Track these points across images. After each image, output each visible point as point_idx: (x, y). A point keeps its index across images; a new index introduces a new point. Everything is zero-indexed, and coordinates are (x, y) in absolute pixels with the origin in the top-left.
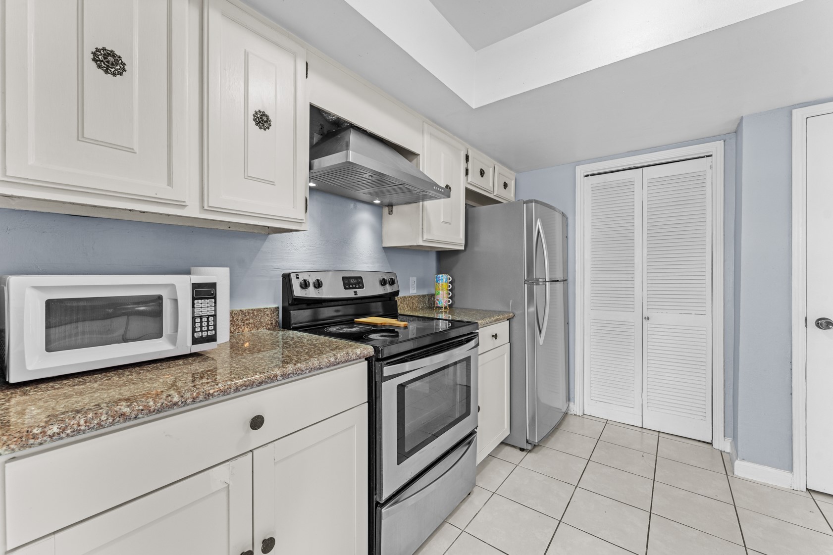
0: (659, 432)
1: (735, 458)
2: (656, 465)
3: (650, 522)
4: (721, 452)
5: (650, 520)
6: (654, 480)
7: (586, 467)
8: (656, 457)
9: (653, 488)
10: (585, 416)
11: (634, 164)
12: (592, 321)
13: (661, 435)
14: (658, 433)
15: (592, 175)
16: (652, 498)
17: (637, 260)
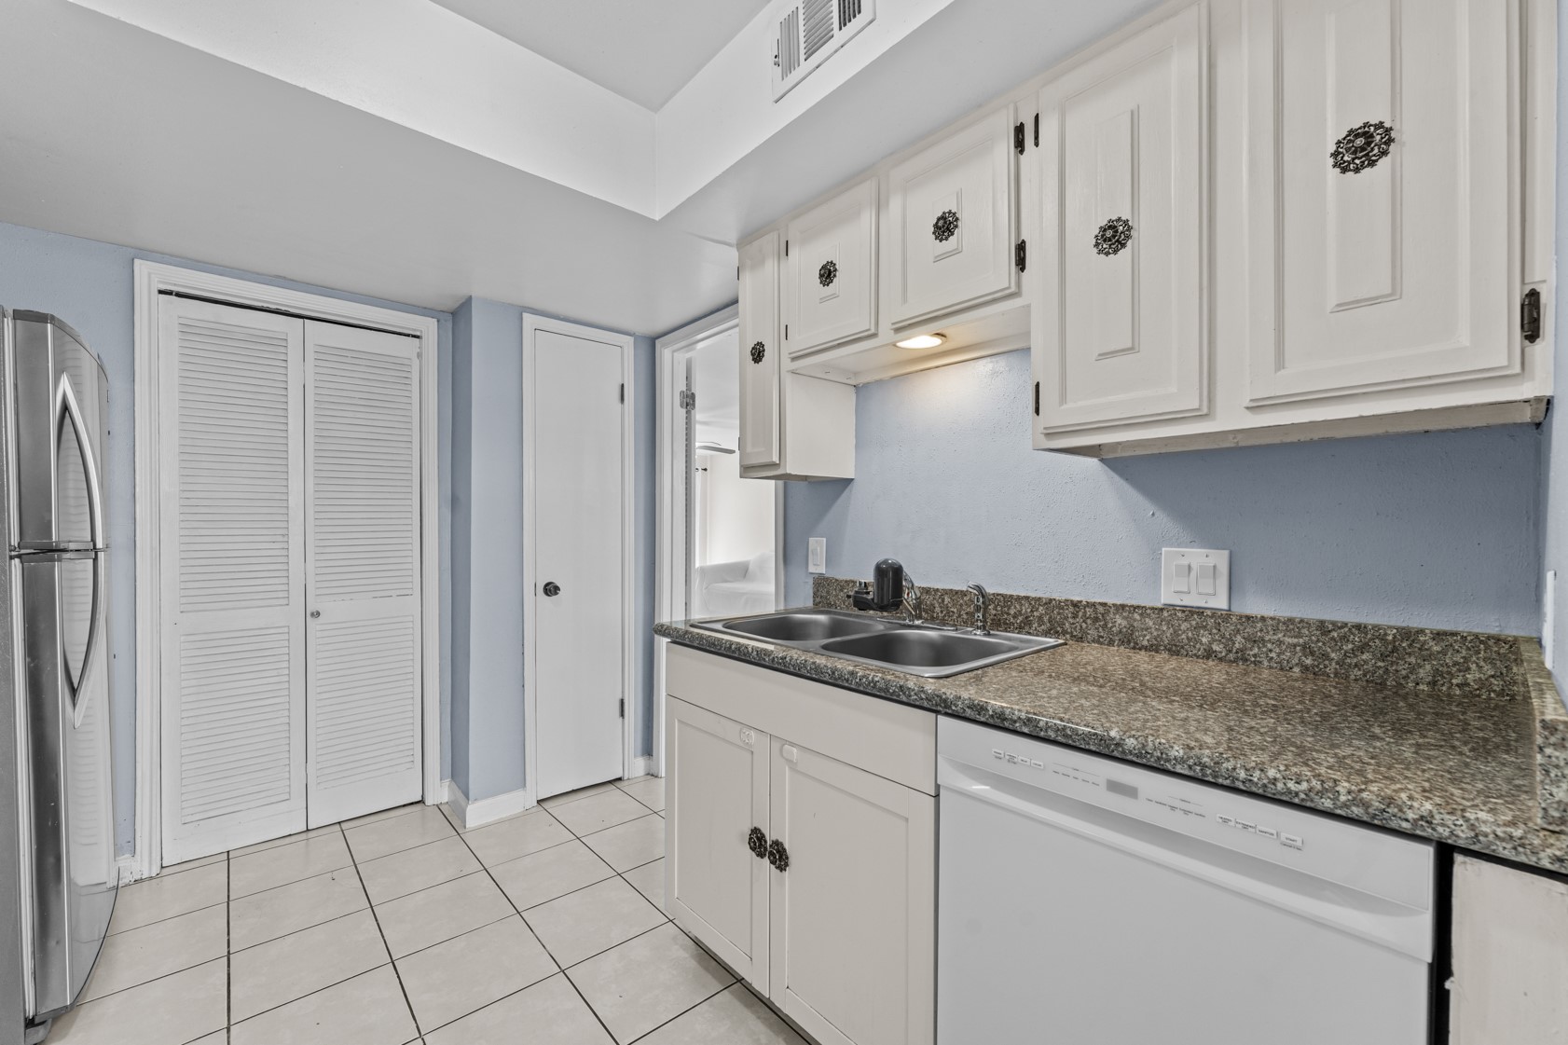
0: (339, 823)
1: (463, 804)
2: (361, 880)
3: (398, 977)
4: (437, 805)
5: (397, 973)
6: (372, 907)
7: (229, 975)
8: (356, 867)
9: (376, 920)
10: (165, 871)
11: (287, 306)
12: (182, 638)
13: (344, 825)
14: (338, 826)
15: (179, 295)
16: (383, 937)
17: (295, 500)
